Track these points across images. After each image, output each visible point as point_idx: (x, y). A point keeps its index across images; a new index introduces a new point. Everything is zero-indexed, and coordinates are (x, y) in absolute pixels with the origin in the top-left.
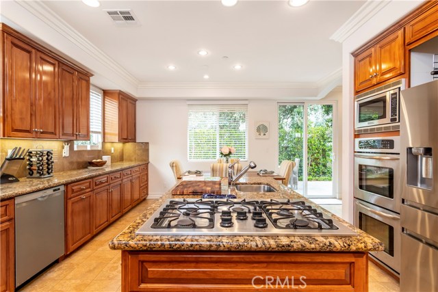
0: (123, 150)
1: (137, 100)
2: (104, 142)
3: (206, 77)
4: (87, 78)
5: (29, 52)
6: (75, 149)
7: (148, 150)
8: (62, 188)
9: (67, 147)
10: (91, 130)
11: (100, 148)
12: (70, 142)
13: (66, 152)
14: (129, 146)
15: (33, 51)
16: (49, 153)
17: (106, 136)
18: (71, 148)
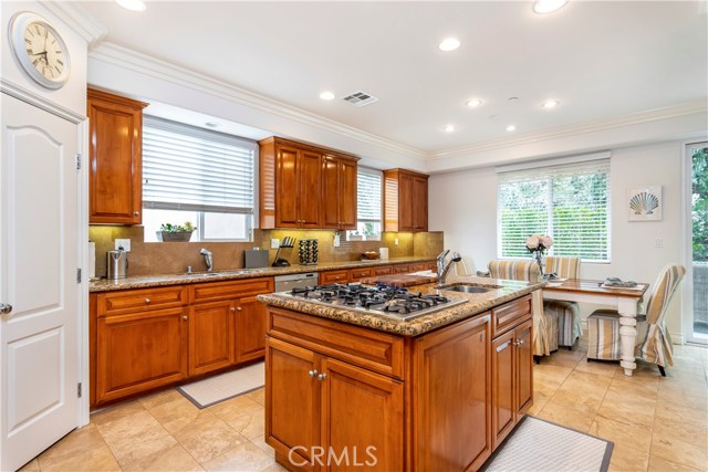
0: (413, 242)
1: (428, 176)
2: (384, 232)
3: (511, 128)
4: (353, 164)
5: (294, 153)
6: (348, 239)
7: (442, 242)
8: (316, 275)
9: (337, 238)
10: (359, 217)
11: (379, 239)
12: (341, 231)
13: (337, 242)
14: (420, 236)
15: (298, 151)
16: (315, 242)
17: (387, 225)
18: (343, 239)
